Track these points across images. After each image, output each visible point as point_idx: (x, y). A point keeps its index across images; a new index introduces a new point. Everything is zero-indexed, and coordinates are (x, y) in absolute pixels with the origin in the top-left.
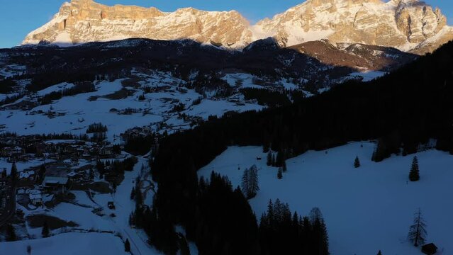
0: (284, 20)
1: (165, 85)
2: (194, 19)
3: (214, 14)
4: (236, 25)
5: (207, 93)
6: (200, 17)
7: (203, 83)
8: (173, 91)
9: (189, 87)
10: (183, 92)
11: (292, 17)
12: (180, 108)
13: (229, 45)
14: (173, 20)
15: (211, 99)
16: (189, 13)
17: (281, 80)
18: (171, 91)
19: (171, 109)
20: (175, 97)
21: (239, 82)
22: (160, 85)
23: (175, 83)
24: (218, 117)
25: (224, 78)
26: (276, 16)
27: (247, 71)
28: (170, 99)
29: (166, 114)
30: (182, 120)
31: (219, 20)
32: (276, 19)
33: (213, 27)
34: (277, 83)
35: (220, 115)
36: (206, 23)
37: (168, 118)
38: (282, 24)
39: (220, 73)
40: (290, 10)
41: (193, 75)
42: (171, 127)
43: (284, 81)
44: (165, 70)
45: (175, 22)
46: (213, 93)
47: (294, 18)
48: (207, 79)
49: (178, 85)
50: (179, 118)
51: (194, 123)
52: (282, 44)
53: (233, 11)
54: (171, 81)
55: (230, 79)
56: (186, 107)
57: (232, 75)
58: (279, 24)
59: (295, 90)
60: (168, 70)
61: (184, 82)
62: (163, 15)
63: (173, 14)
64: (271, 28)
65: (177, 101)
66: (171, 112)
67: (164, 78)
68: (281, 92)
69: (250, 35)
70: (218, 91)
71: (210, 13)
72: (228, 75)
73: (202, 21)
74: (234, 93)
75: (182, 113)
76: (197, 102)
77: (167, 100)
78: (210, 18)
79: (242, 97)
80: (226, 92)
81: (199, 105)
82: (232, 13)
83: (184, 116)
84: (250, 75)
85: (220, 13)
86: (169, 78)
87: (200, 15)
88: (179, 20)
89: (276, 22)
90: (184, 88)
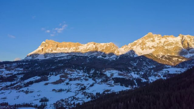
0: (133, 46)
1: (79, 77)
2: (94, 46)
3: (103, 44)
4: (112, 48)
5: (97, 80)
6: (97, 46)
7: (96, 75)
8: (82, 80)
9: (90, 77)
10: (86, 80)
11: (136, 44)
12: (84, 89)
13: (109, 57)
14: (86, 47)
15: (99, 83)
16: (92, 44)
17: (131, 73)
18: (81, 80)
19: (80, 89)
20: (82, 83)
21: (112, 75)
22: (77, 77)
23: (84, 76)
24: (101, 93)
25: (105, 73)
26: (129, 44)
27: (116, 69)
28: (80, 84)
29: (77, 92)
30: (83, 95)
31: (105, 47)
32: (130, 45)
33: (102, 49)
34: (129, 74)
35: (101, 92)
36: (100, 48)
37: (78, 94)
38: (132, 47)
39: (104, 70)
40: (135, 41)
41: (92, 72)
42: (77, 99)
43: (133, 74)
44: (80, 69)
45: (86, 48)
46: (100, 80)
47: (137, 45)
48: (98, 74)
49: (85, 76)
50: (82, 94)
51: (89, 97)
52: (132, 56)
53: (111, 43)
54: (82, 75)
55: (108, 73)
56: (87, 88)
57: (109, 71)
58: (131, 47)
59: (138, 78)
60: (81, 69)
61: (88, 75)
62: (82, 45)
63: (86, 45)
64: (128, 49)
65: (83, 85)
66: (79, 90)
67: (79, 73)
68: (131, 79)
69: (118, 52)
70: (102, 79)
71: (101, 44)
72: (107, 71)
73: (98, 47)
74: (109, 80)
75: (84, 91)
76: (92, 85)
77: (79, 84)
78: (101, 46)
79: (113, 82)
80: (106, 80)
81: (93, 87)
82: (111, 44)
83: (85, 93)
84: (117, 71)
85: (105, 44)
86: (81, 73)
87: (97, 45)
88: (88, 47)
89: (129, 47)
90: (87, 78)
